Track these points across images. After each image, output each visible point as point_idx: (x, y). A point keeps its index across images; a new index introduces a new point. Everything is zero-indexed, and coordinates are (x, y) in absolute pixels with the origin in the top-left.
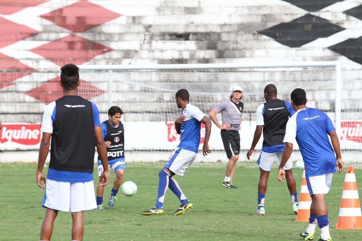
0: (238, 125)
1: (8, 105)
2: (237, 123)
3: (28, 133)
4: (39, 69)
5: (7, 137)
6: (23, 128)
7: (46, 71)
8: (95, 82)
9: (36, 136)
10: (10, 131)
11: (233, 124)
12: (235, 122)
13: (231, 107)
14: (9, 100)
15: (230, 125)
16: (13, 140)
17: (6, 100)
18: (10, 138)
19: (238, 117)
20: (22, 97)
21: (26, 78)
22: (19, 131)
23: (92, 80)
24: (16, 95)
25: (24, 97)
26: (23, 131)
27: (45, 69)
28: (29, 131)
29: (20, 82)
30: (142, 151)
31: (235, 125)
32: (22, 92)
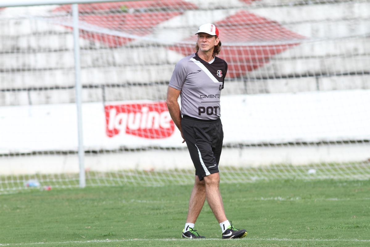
0: (214, 109)
1: (136, 70)
2: (212, 105)
3: (154, 118)
4: (200, 4)
5: (118, 127)
6: (145, 110)
7: (212, 7)
8: (293, 23)
9: (166, 123)
10: (123, 116)
11: (203, 108)
12: (208, 102)
13: (196, 71)
14: (142, 61)
15: (198, 111)
16: (128, 131)
17: (136, 61)
18: (122, 128)
19: (214, 92)
20: (162, 54)
21: (176, 21)
22: (138, 115)
23: (288, 20)
24: (152, 51)
25: (167, 55)
26: (145, 116)
27: (211, 4)
28: (154, 114)
29: (165, 28)
30: (339, 142)
31: (208, 108)
32: (165, 46)
